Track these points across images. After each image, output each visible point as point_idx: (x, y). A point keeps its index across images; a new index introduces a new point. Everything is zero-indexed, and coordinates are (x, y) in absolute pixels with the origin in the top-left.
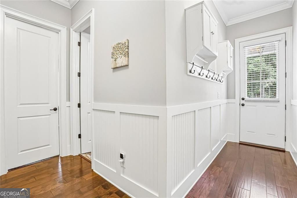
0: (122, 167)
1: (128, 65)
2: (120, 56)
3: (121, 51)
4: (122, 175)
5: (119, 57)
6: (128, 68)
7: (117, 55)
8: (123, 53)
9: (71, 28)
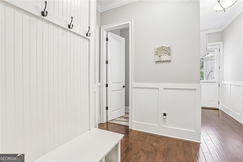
0: (164, 121)
1: (170, 61)
2: (165, 54)
3: (165, 52)
4: (163, 126)
5: (163, 55)
6: (171, 62)
7: (161, 54)
8: (167, 53)
9: (102, 27)
